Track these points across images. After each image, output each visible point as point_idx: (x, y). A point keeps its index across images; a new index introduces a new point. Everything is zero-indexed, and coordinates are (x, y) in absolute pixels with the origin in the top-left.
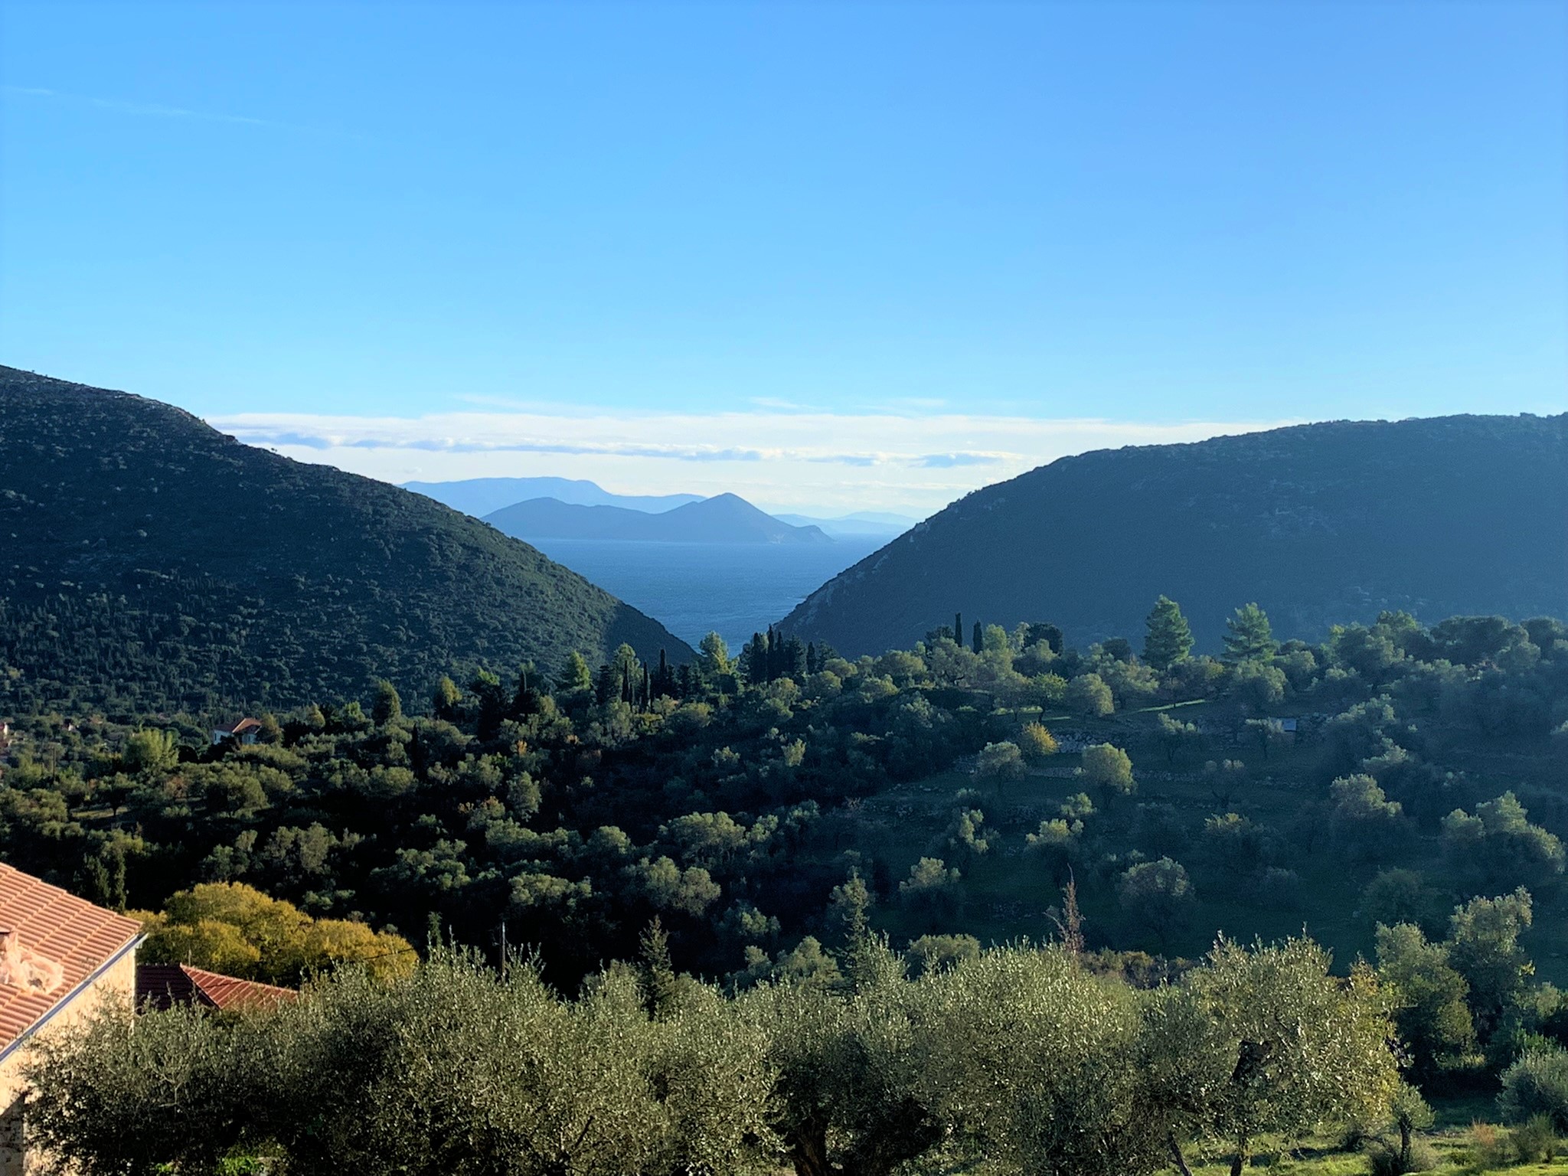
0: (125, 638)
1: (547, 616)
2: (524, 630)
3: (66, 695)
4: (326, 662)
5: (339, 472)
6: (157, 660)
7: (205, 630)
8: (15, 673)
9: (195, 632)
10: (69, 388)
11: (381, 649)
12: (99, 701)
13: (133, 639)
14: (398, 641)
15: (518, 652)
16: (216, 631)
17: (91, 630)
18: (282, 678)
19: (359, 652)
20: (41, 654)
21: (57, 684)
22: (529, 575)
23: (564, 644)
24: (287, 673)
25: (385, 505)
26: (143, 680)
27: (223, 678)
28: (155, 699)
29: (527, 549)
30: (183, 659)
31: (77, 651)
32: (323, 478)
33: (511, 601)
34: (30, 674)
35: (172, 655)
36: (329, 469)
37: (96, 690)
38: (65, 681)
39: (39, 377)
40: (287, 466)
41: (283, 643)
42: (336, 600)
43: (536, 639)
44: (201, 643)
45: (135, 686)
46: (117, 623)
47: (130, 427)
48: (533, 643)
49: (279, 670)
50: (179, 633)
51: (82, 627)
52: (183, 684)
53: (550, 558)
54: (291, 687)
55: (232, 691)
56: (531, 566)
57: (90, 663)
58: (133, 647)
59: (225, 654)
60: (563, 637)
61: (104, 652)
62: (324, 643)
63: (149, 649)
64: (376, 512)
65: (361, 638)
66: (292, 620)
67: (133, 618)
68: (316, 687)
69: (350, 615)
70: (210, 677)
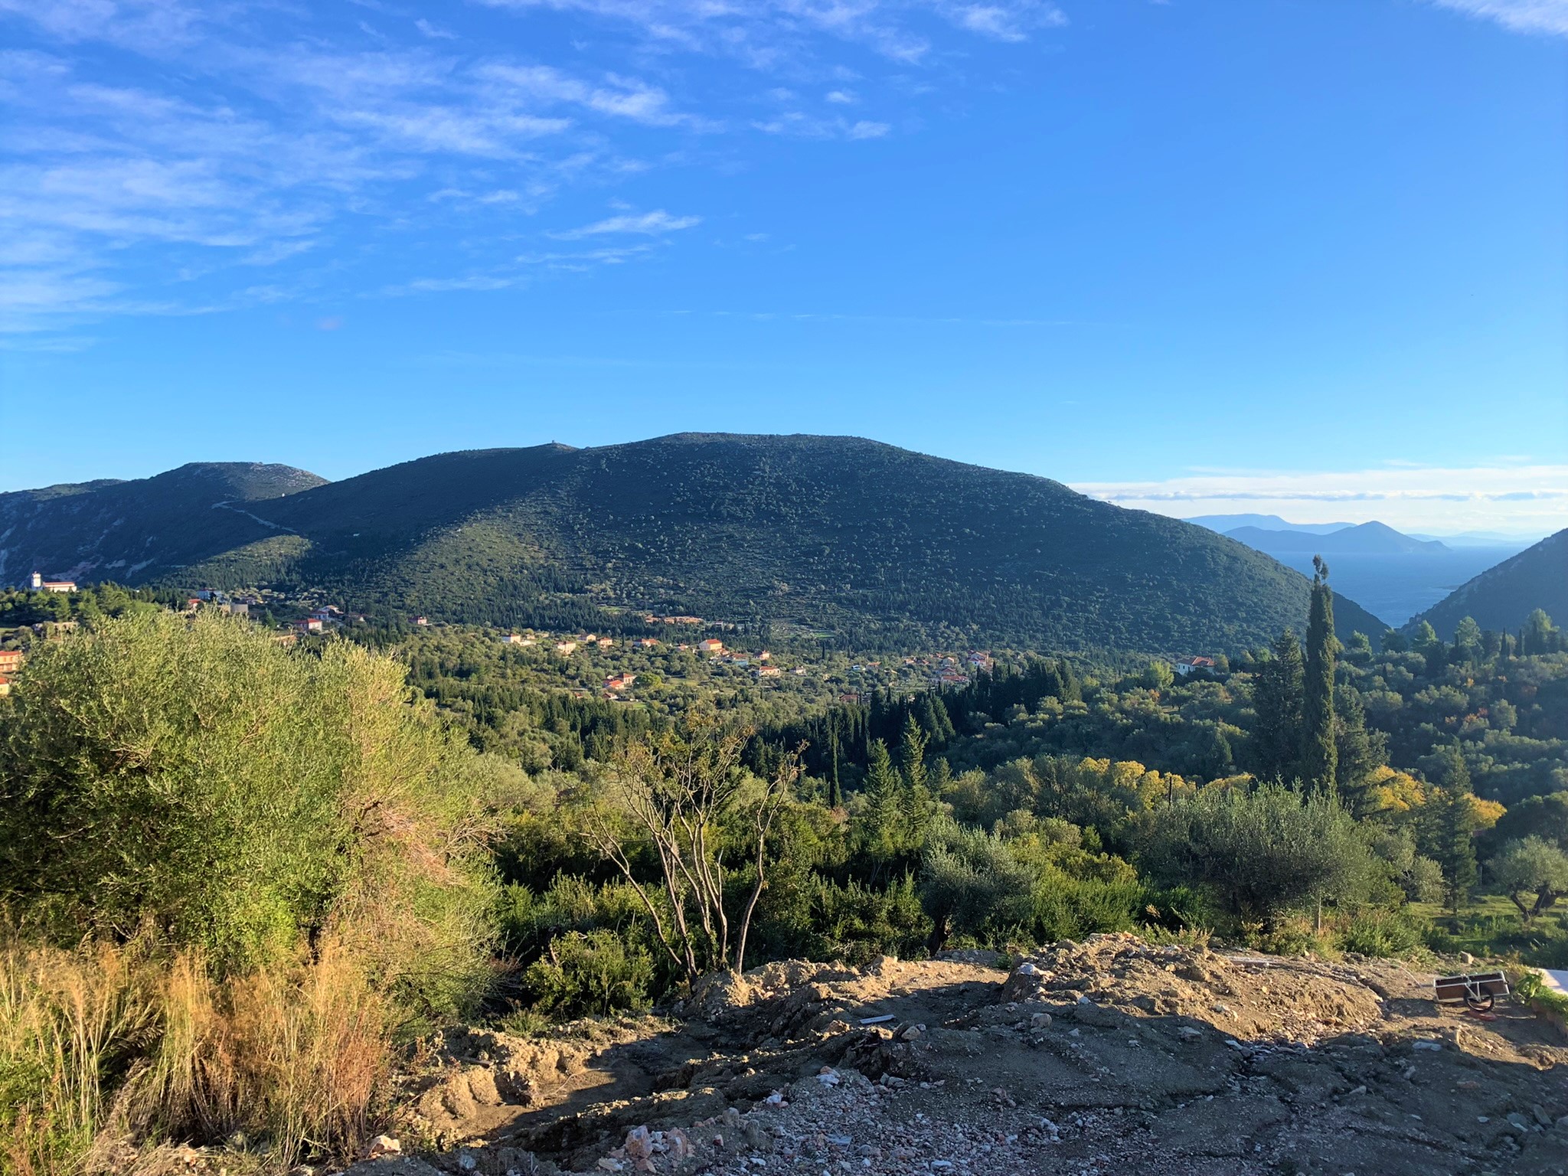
0: (1032, 609)
1: (1283, 598)
2: (1270, 607)
3: (1003, 639)
4: (1146, 624)
5: (1148, 514)
6: (1050, 621)
7: (1075, 605)
8: (975, 627)
9: (1069, 605)
10: (995, 472)
11: (1179, 617)
12: (1020, 643)
13: (1036, 609)
14: (1189, 613)
15: (1265, 620)
16: (1081, 605)
17: (1014, 604)
18: (1121, 633)
19: (1166, 619)
20: (988, 617)
21: (998, 633)
22: (1270, 573)
23: (1295, 616)
24: (1124, 630)
25: (1178, 532)
26: (1043, 632)
27: (1087, 632)
28: (1050, 643)
29: (1266, 557)
30: (1064, 621)
31: (1007, 616)
32: (1139, 518)
33: (1258, 589)
34: (983, 627)
35: (1058, 618)
36: (1143, 512)
37: (1018, 637)
38: (1001, 631)
39: (979, 468)
40: (1117, 511)
41: (1121, 613)
42: (1151, 588)
43: (1277, 612)
44: (1074, 612)
45: (1039, 635)
46: (1026, 600)
47: (1029, 492)
48: (1274, 615)
49: (1119, 628)
50: (1061, 606)
51: (1008, 602)
52: (1065, 635)
53: (1281, 563)
54: (1126, 638)
55: (1093, 640)
56: (1270, 568)
57: (1014, 622)
58: (1037, 613)
59: (1087, 619)
60: (1293, 611)
61: (1021, 616)
62: (1144, 613)
63: (1045, 615)
64: (1172, 537)
65: (1167, 610)
66: (1125, 600)
67: (1035, 598)
68: (1142, 639)
69: (1158, 597)
70: (1080, 631)
